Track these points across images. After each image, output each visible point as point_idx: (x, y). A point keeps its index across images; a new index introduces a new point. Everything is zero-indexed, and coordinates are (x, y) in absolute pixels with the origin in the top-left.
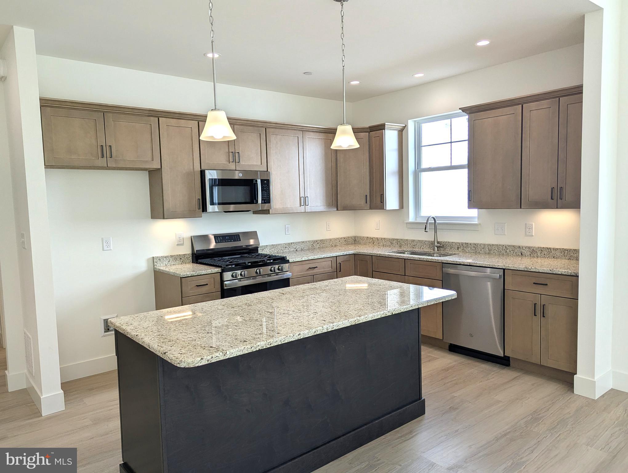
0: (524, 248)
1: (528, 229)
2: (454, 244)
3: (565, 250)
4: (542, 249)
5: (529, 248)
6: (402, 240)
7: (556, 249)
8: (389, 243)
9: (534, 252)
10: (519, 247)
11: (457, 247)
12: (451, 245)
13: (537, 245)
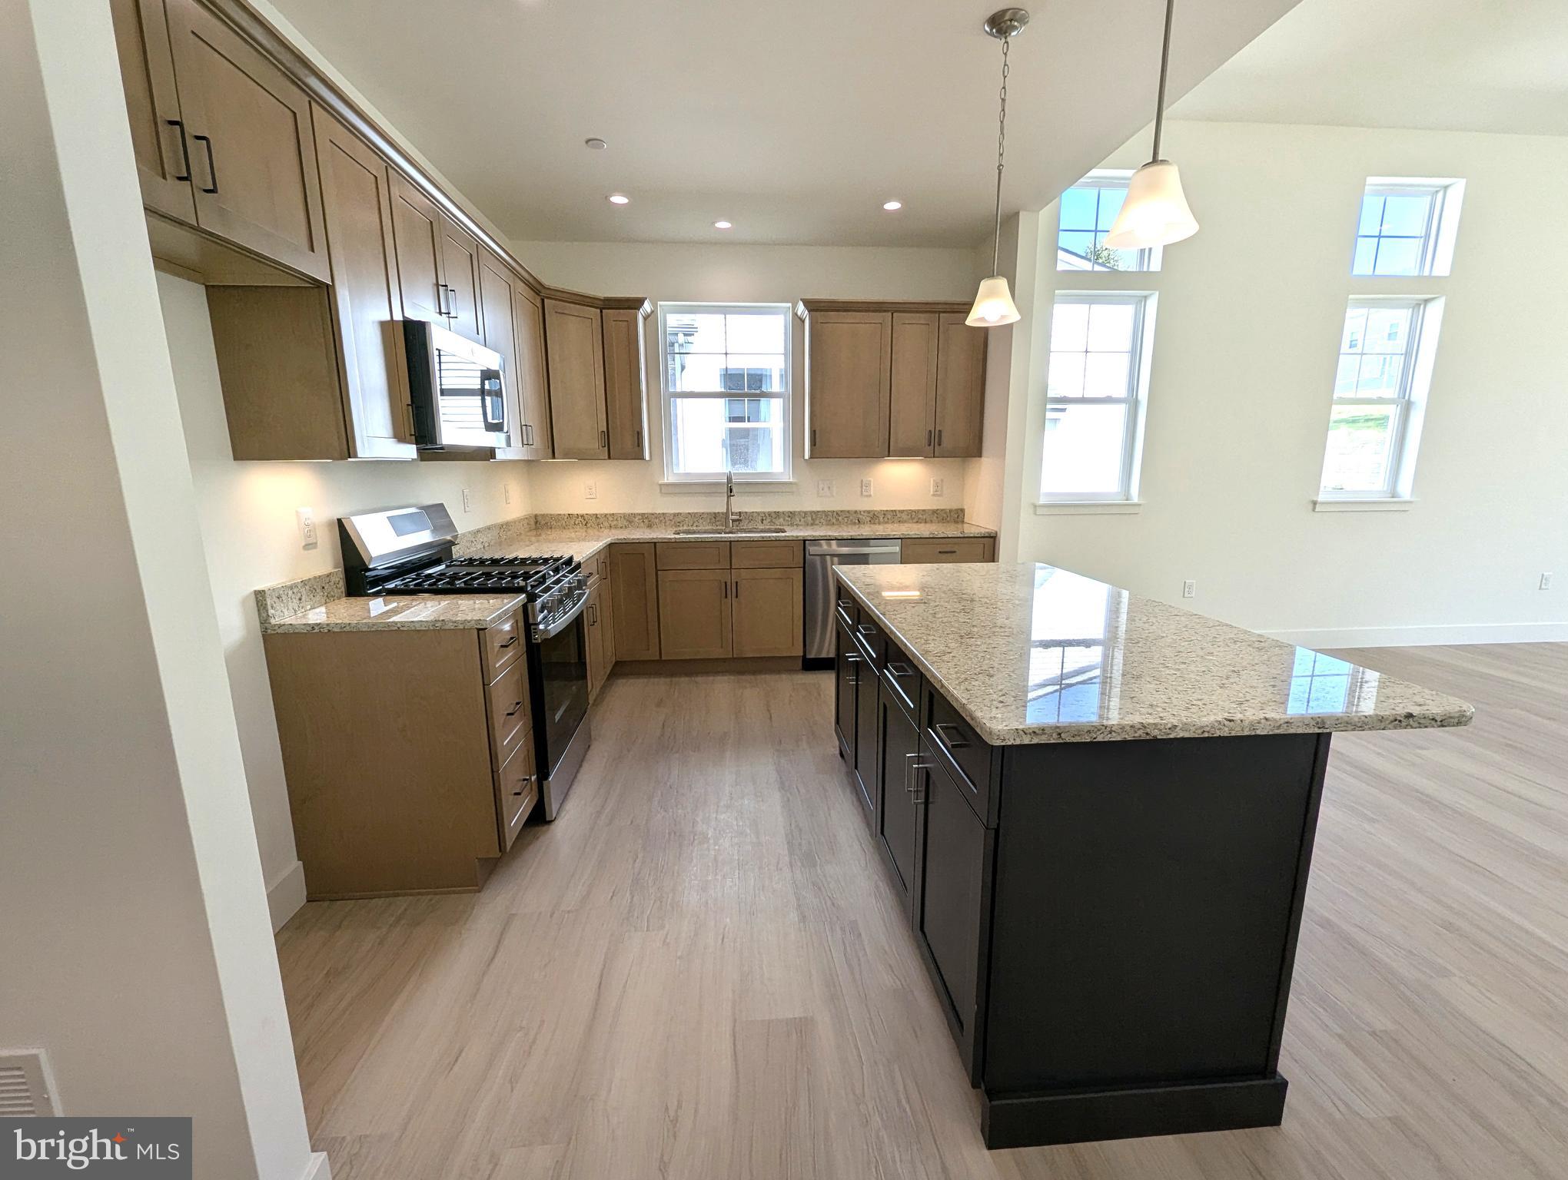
0: (862, 513)
1: (864, 486)
2: (755, 514)
3: (912, 511)
4: (885, 513)
5: (869, 512)
6: (653, 514)
7: (902, 512)
8: (625, 521)
9: (874, 517)
10: (856, 512)
11: (760, 518)
12: (750, 517)
13: (877, 508)
